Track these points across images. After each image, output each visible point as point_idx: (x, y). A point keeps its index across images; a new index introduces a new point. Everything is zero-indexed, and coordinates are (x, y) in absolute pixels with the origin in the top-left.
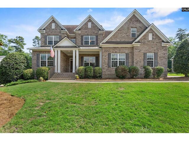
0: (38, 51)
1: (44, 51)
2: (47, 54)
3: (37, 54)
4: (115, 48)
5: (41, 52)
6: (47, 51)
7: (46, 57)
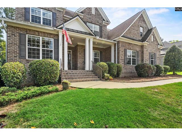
0: (23, 28)
1: (37, 31)
2: (41, 38)
3: (20, 34)
4: (130, 44)
5: (28, 31)
6: (41, 32)
7: (39, 42)
